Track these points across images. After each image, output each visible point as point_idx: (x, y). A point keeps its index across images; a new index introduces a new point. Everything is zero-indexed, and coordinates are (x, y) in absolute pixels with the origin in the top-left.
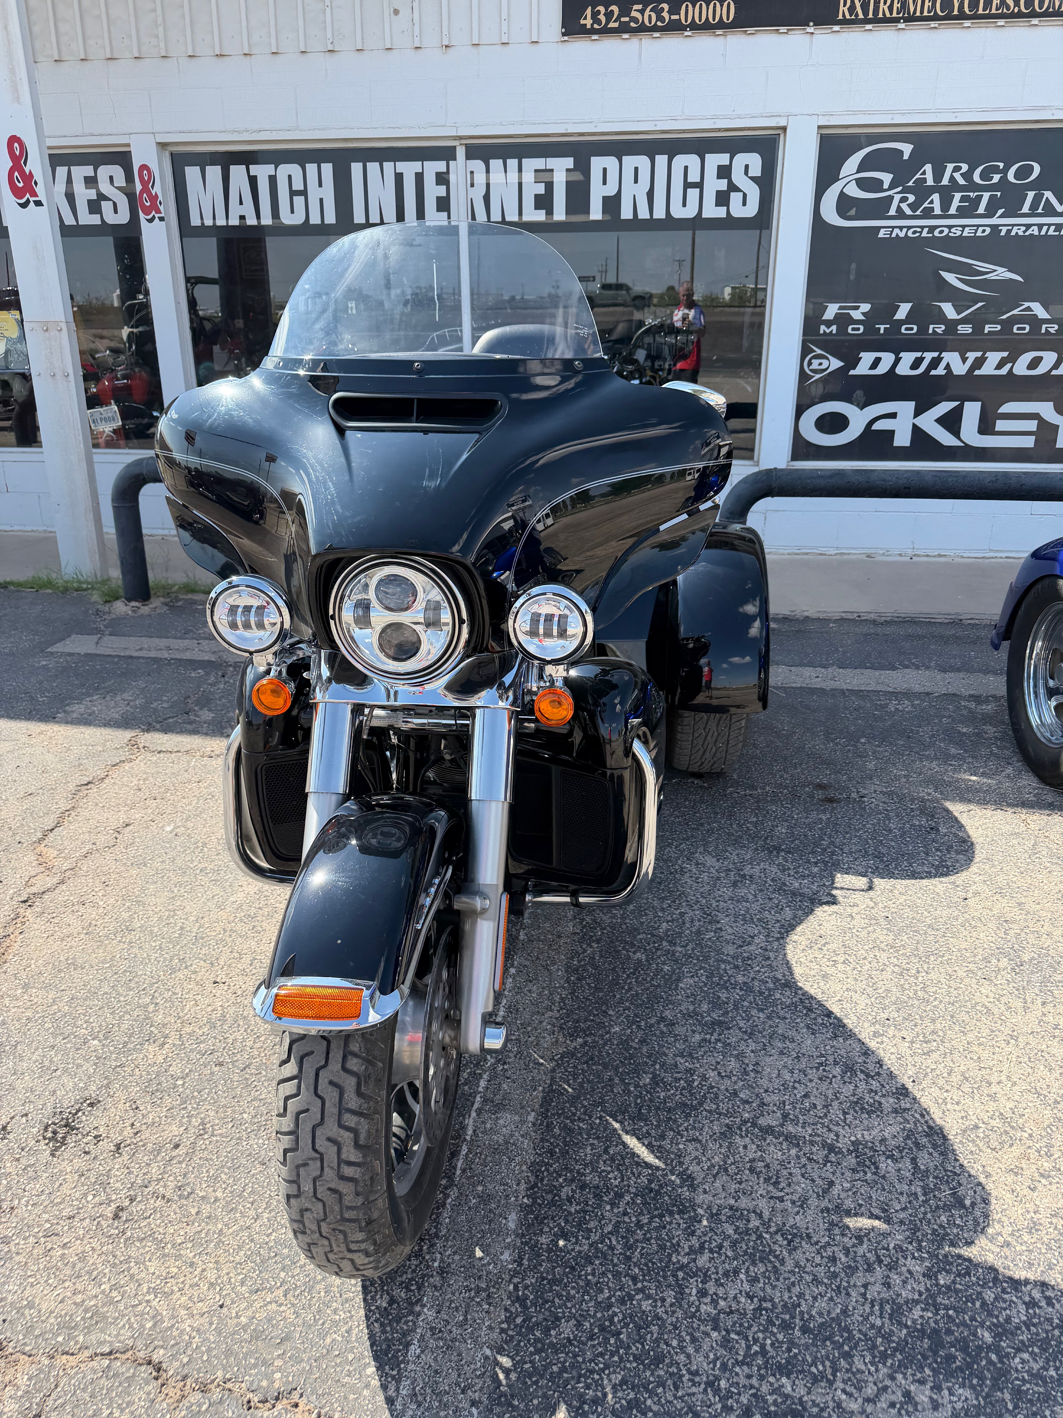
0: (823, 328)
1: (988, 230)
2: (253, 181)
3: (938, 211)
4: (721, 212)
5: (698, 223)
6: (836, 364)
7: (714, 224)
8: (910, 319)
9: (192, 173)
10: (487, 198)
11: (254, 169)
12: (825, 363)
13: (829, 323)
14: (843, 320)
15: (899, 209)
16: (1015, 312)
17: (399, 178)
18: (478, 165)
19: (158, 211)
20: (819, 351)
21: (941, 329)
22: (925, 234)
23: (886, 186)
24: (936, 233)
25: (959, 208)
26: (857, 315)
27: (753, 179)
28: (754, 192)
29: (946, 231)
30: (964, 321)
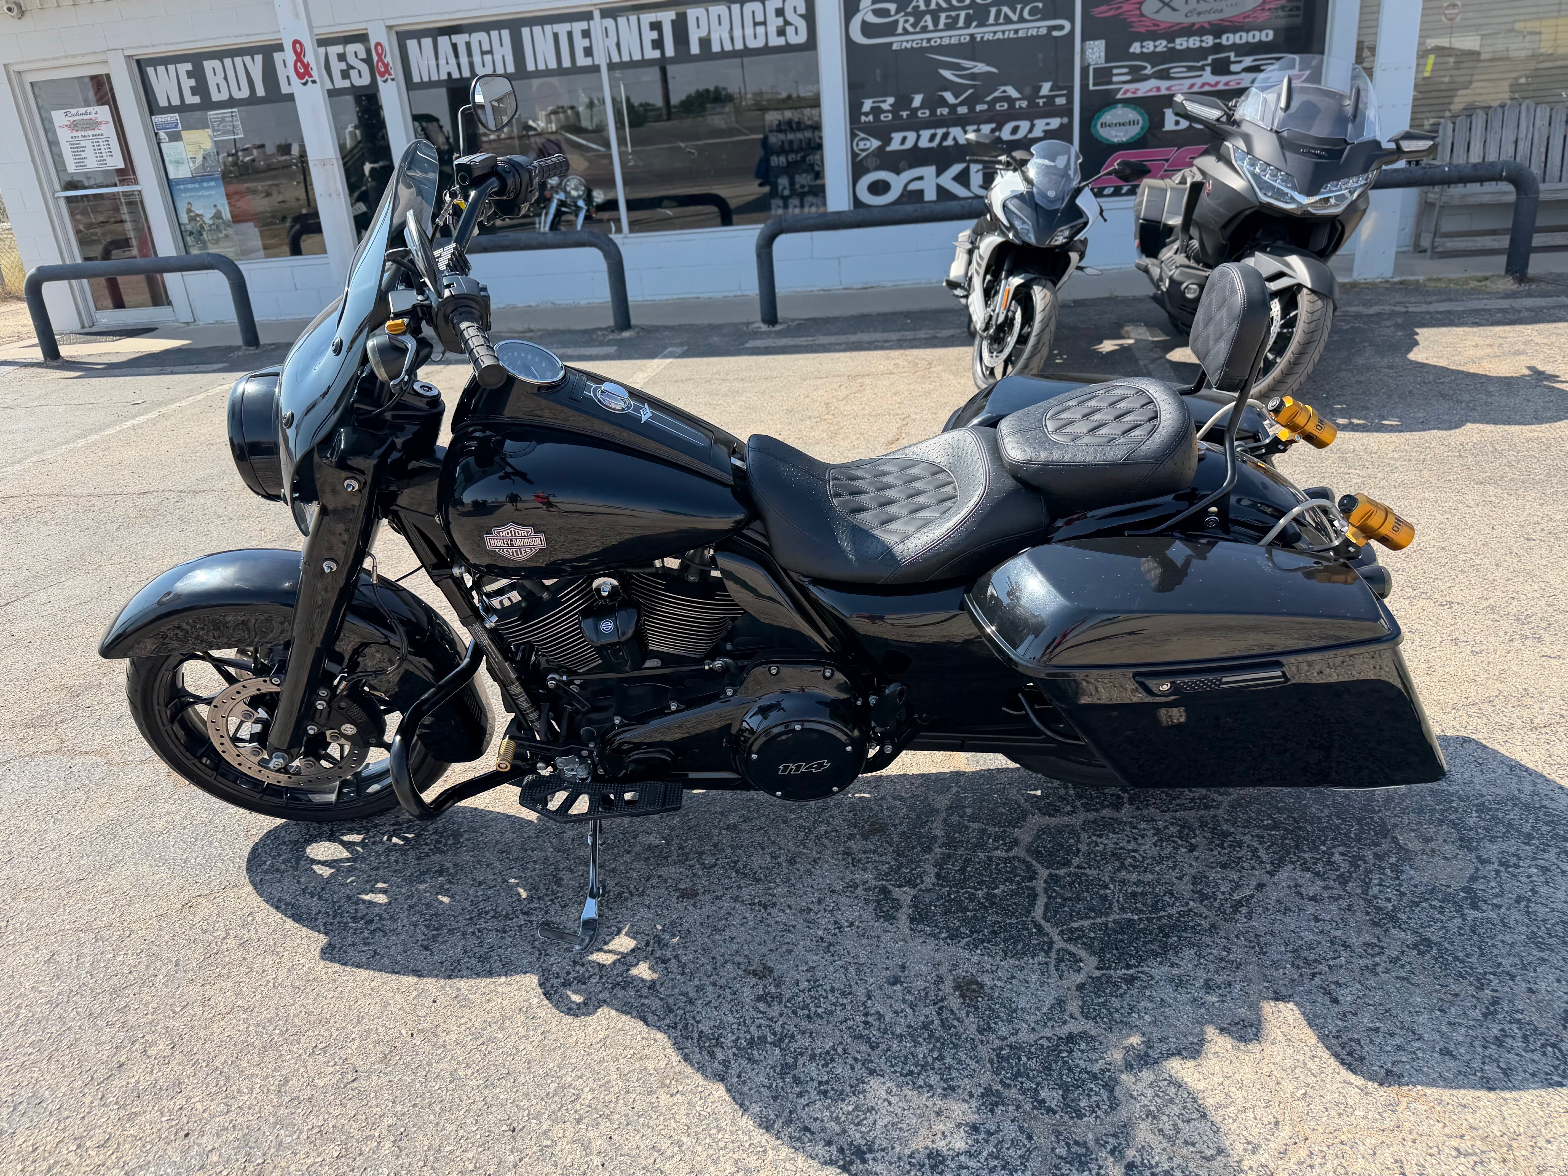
0: (863, 118)
1: (968, 38)
2: (455, 47)
3: (931, 27)
4: (781, 41)
5: (767, 50)
6: (875, 143)
7: (777, 50)
8: (923, 106)
9: (412, 44)
10: (618, 45)
11: (455, 38)
12: (868, 144)
13: (866, 114)
14: (876, 111)
15: (904, 29)
16: (996, 94)
17: (556, 36)
18: (609, 22)
19: (390, 74)
20: (862, 135)
21: (945, 111)
22: (925, 44)
23: (893, 12)
24: (932, 43)
25: (946, 24)
26: (886, 106)
27: (801, 16)
28: (802, 25)
29: (939, 41)
30: (961, 104)
